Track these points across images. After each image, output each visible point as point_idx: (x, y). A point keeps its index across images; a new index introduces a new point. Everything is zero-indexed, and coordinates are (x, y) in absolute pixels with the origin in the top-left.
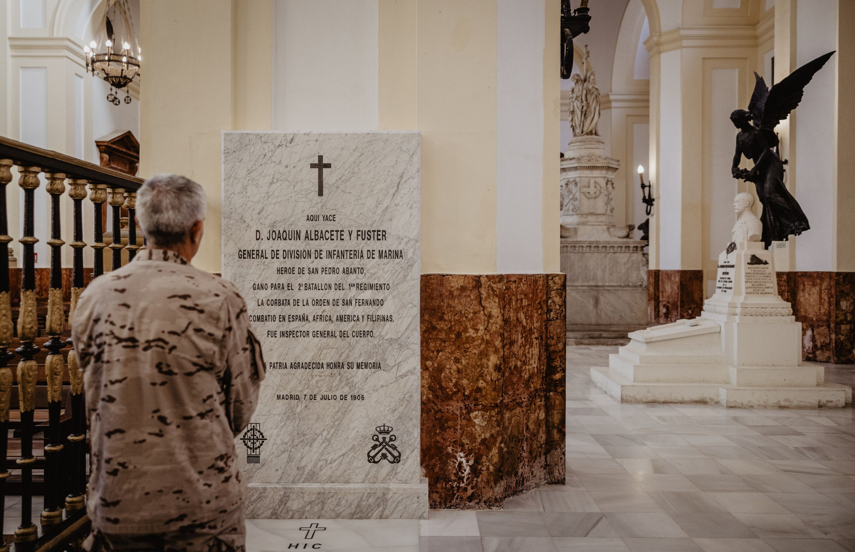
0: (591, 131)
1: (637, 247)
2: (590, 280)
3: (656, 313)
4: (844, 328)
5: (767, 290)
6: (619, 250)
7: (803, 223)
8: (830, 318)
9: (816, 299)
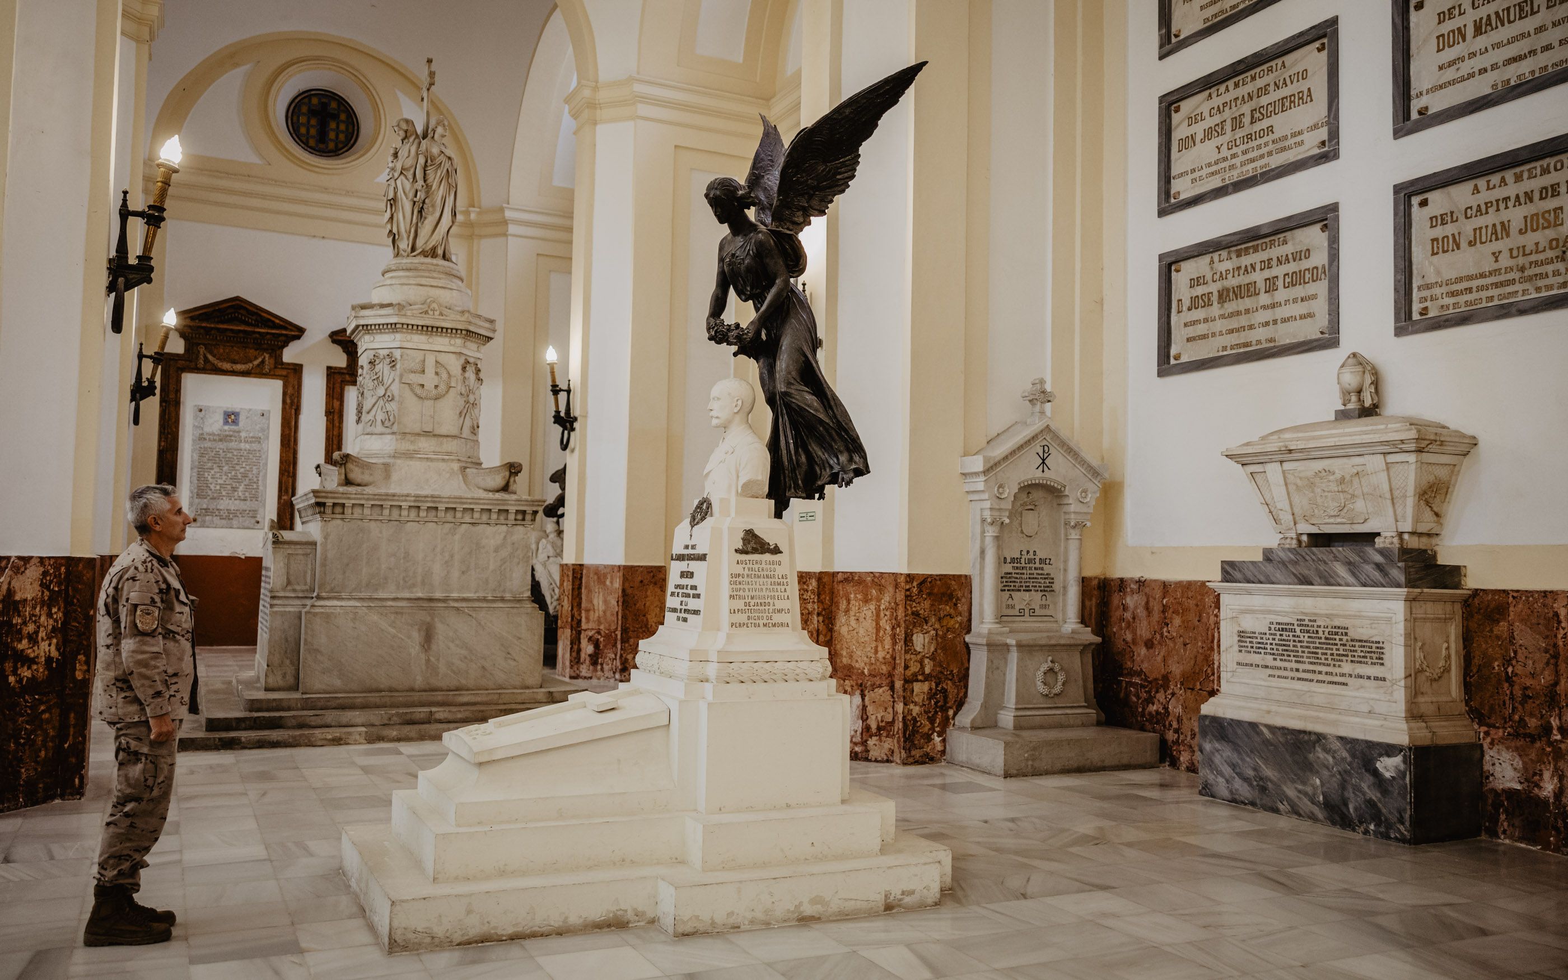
0: (434, 249)
1: (524, 512)
2: (414, 585)
3: (574, 654)
4: (920, 689)
5: (777, 618)
6: (485, 517)
7: (857, 458)
8: (894, 668)
9: (870, 629)
